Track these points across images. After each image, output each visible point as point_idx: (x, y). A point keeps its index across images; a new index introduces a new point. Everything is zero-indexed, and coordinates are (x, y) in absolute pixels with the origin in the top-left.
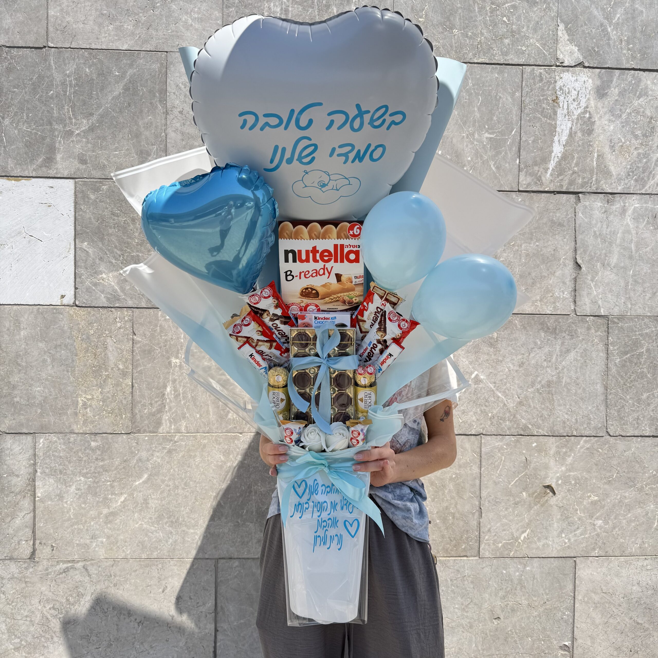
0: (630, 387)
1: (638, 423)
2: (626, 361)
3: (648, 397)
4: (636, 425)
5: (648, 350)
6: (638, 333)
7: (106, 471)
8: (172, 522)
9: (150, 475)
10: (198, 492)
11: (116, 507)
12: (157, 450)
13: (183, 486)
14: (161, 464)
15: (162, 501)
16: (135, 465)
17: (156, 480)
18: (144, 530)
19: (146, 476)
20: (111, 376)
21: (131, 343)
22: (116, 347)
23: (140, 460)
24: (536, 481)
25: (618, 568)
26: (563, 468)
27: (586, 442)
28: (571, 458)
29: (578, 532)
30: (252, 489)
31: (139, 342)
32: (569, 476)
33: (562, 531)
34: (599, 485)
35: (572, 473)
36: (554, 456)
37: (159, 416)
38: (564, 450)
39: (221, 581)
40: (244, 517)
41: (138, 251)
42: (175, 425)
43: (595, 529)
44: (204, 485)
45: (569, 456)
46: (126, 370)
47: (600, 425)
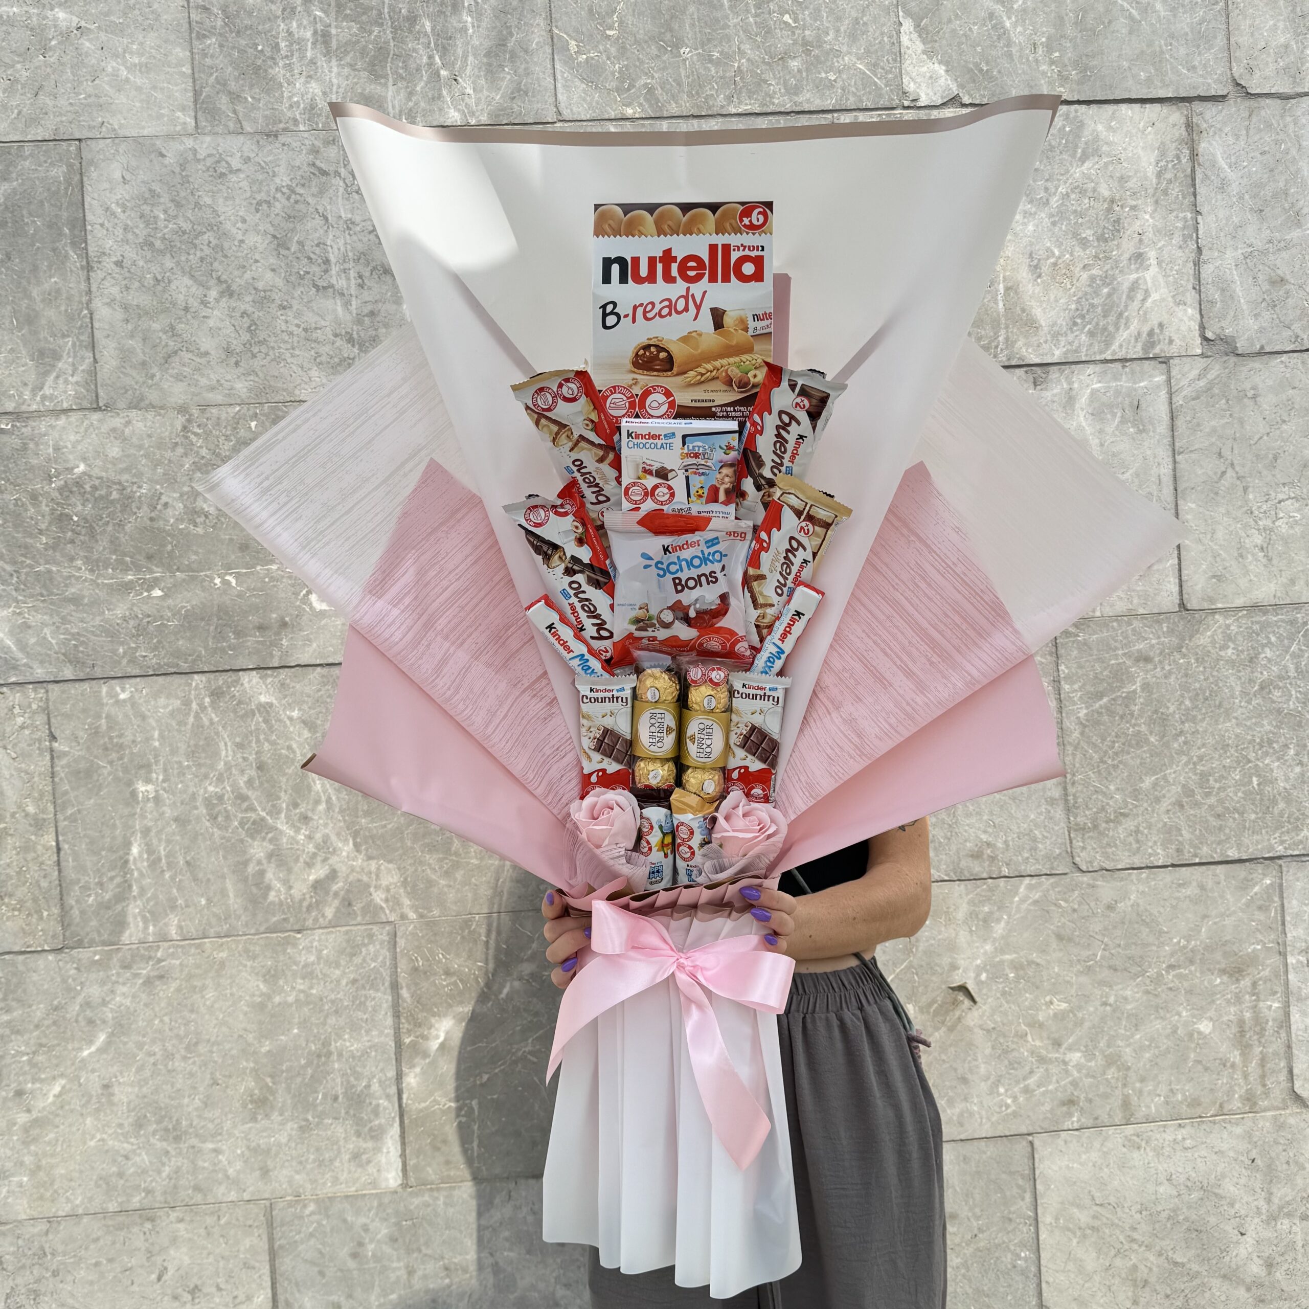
0: (1115, 767)
1: (1138, 841)
2: (1100, 714)
3: (1155, 785)
4: (1135, 846)
5: (1146, 687)
6: (1120, 652)
7: (18, 1032)
8: (166, 1130)
9: (112, 1035)
10: (215, 1062)
11: (44, 1108)
12: (121, 980)
13: (183, 1052)
14: (132, 1009)
15: (141, 1087)
16: (78, 1015)
17: (125, 1043)
18: (107, 1151)
19: (102, 1038)
20: (11, 832)
21: (48, 757)
22: (17, 769)
23: (87, 1004)
24: (934, 978)
25: (1124, 1150)
26: (988, 947)
27: (1030, 888)
28: (1003, 924)
29: (1032, 1081)
30: (332, 1048)
31: (65, 754)
32: (1002, 962)
33: (998, 1082)
34: (1068, 978)
35: (1008, 957)
36: (965, 922)
37: (119, 907)
38: (986, 909)
39: (281, 1247)
40: (320, 1108)
41: (47, 562)
42: (154, 926)
43: (1067, 1071)
44: (228, 1046)
45: (998, 921)
46: (41, 816)
47: (1058, 851)
